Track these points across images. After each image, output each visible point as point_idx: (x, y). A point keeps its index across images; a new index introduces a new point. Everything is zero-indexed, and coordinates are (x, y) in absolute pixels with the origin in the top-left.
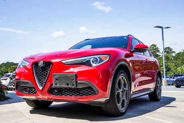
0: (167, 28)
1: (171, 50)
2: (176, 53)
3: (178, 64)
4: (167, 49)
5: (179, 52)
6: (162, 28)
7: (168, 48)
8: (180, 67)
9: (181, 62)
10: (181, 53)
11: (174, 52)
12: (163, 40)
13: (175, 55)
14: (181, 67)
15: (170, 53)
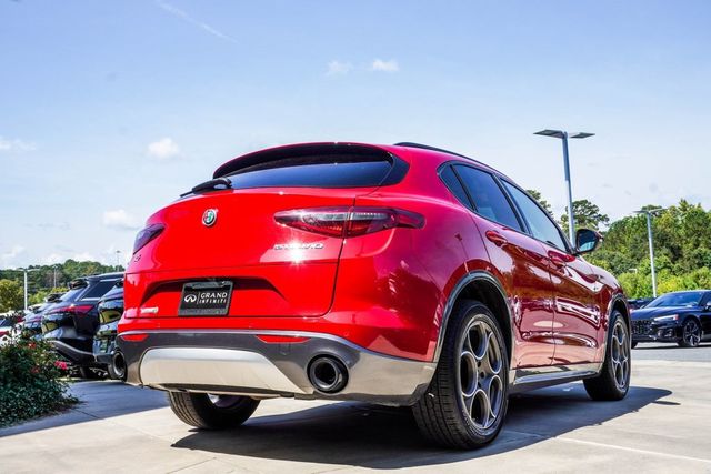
0: (582, 136)
1: (593, 210)
2: (610, 222)
3: (620, 261)
4: (579, 208)
5: (622, 218)
6: (563, 136)
7: (584, 203)
8: (628, 274)
9: (630, 254)
10: (630, 221)
11: (604, 218)
12: (568, 178)
13: (606, 229)
14: (631, 272)
15: (590, 221)
